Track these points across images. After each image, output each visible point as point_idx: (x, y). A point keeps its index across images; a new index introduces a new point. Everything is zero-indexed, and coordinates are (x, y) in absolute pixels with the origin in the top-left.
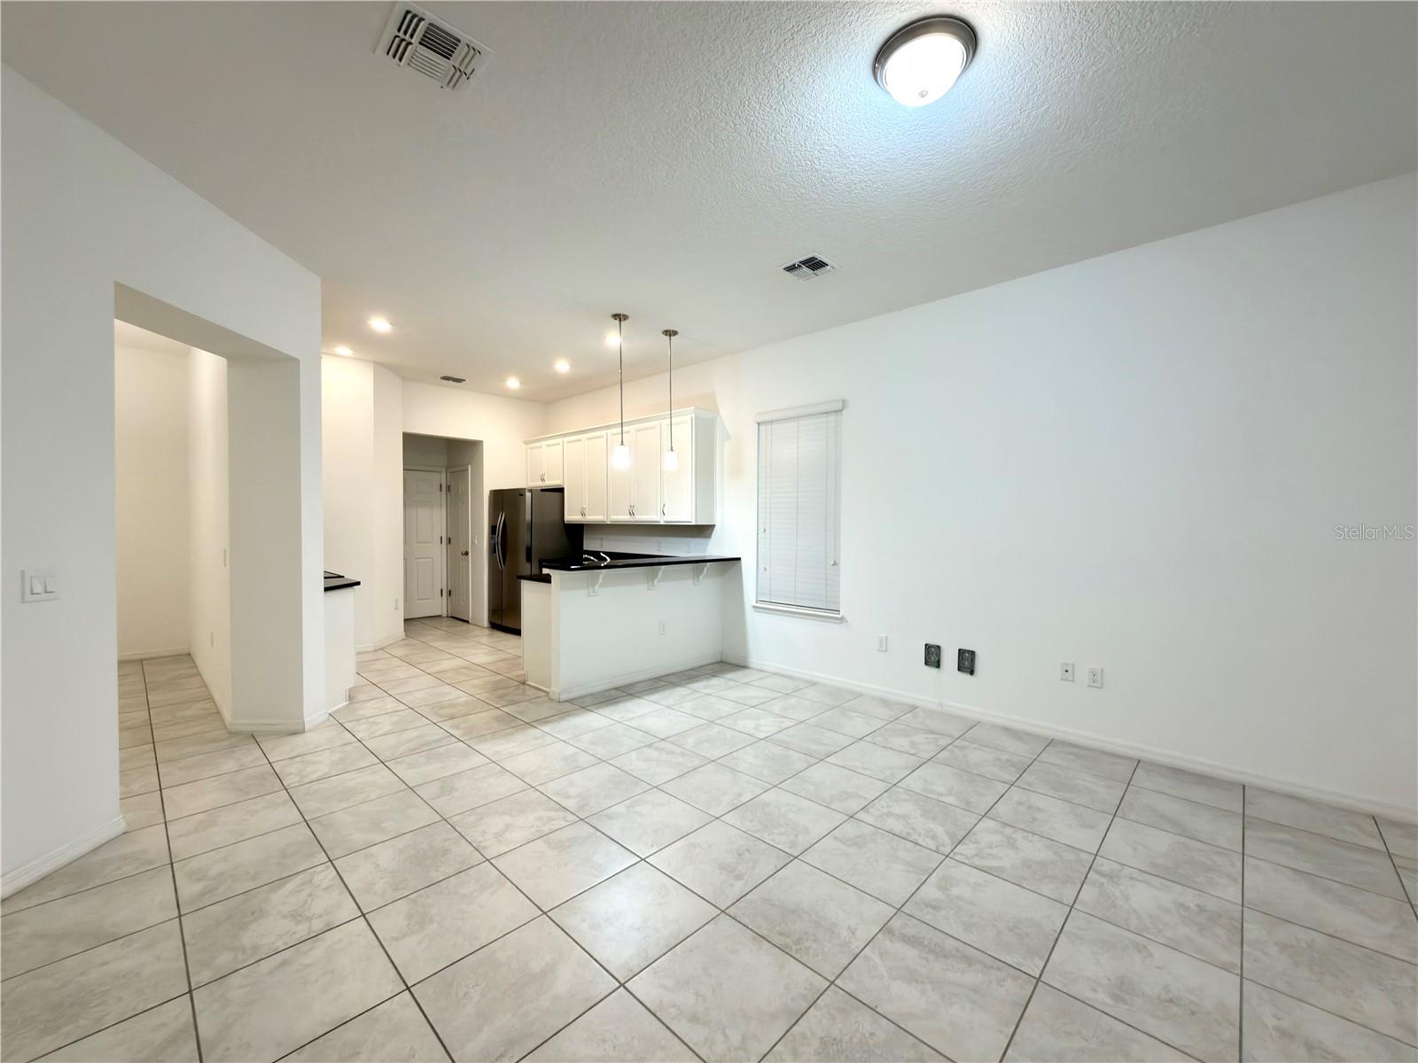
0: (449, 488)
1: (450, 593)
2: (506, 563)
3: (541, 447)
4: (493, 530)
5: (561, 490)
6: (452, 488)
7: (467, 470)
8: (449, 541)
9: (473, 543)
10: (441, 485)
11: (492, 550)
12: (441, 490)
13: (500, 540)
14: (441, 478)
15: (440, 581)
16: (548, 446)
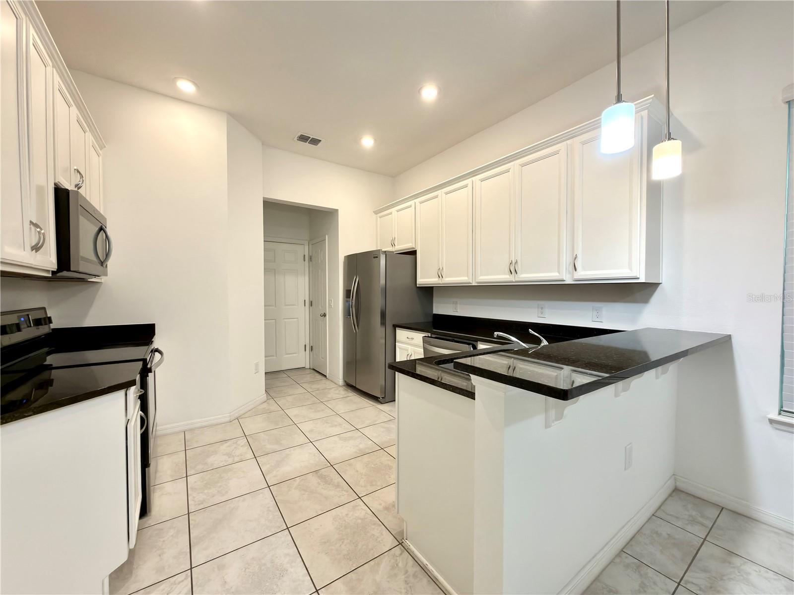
0: (310, 259)
1: (312, 348)
2: (360, 327)
3: (391, 213)
4: (348, 293)
5: (413, 253)
6: (313, 259)
7: (325, 240)
8: (311, 304)
9: (330, 306)
10: (304, 256)
11: (347, 313)
12: (304, 260)
13: (354, 301)
14: (305, 250)
15: (304, 338)
16: (398, 211)
